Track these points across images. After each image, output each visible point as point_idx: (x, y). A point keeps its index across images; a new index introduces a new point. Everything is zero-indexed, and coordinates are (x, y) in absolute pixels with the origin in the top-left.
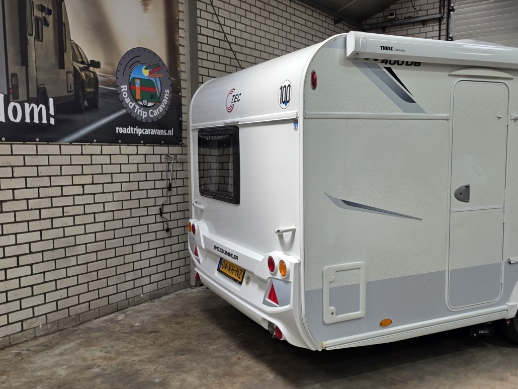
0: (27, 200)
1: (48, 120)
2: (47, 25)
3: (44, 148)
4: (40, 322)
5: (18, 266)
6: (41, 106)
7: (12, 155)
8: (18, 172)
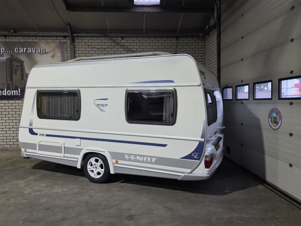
0: (12, 114)
1: (18, 94)
2: (18, 70)
3: (17, 102)
4: (16, 146)
5: (9, 131)
6: (16, 91)
7: (8, 103)
8: (10, 107)
